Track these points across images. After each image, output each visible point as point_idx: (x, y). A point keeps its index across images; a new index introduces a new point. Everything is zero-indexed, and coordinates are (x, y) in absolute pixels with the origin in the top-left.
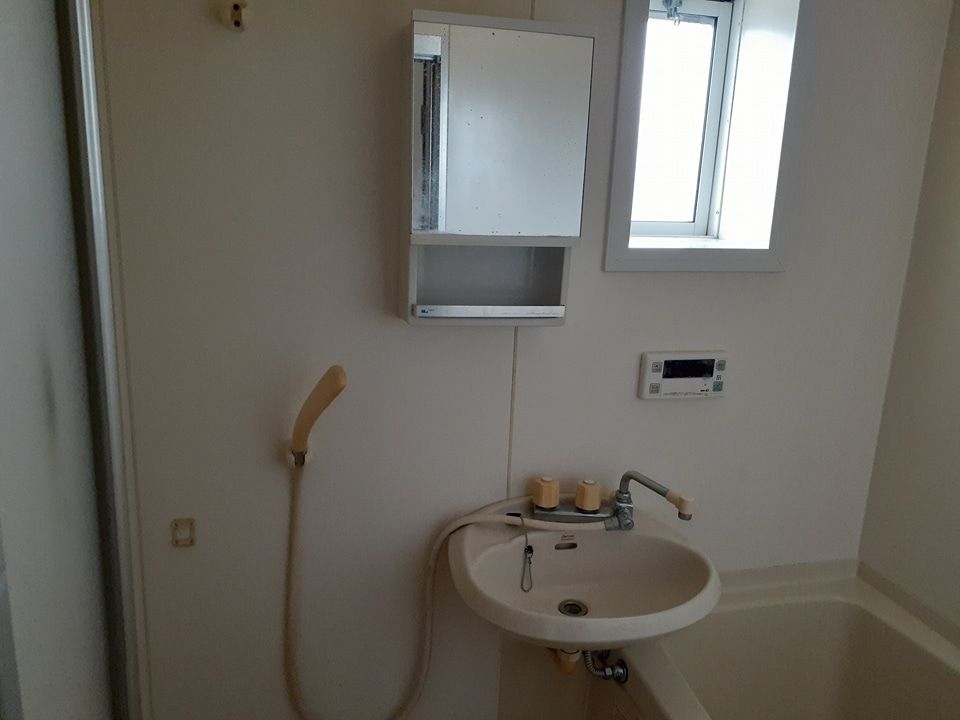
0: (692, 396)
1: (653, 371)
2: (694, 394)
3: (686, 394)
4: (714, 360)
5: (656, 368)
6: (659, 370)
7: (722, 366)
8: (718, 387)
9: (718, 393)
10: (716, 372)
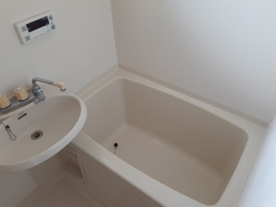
0: (45, 35)
1: (23, 31)
2: (45, 34)
3: (42, 35)
4: (47, 17)
5: (24, 29)
6: (25, 30)
7: (51, 18)
8: (53, 27)
9: (54, 30)
10: (50, 21)
